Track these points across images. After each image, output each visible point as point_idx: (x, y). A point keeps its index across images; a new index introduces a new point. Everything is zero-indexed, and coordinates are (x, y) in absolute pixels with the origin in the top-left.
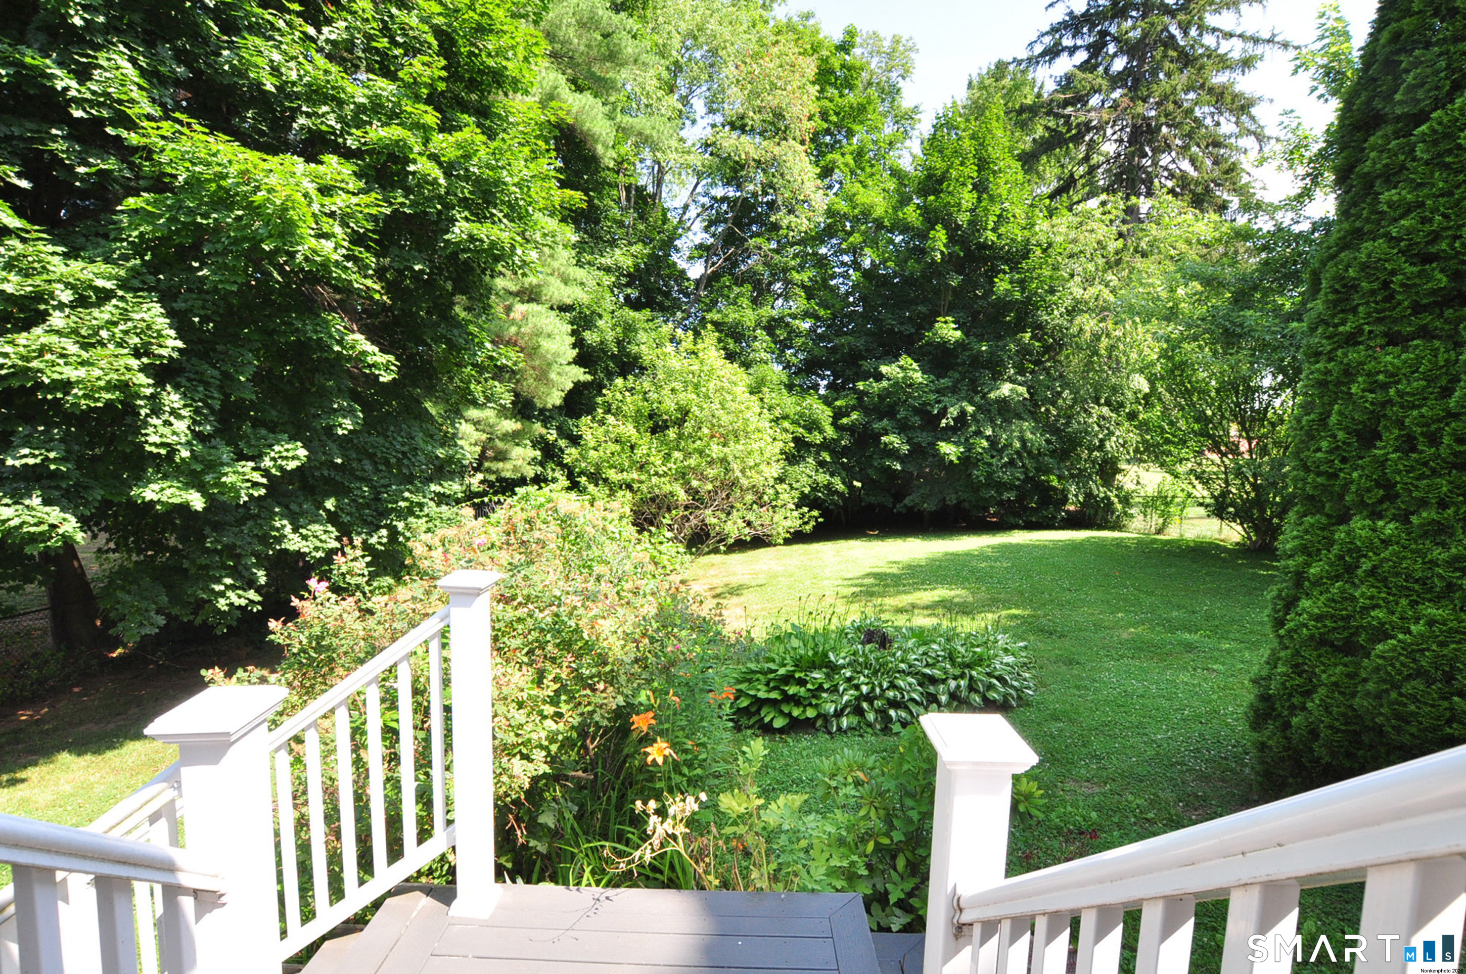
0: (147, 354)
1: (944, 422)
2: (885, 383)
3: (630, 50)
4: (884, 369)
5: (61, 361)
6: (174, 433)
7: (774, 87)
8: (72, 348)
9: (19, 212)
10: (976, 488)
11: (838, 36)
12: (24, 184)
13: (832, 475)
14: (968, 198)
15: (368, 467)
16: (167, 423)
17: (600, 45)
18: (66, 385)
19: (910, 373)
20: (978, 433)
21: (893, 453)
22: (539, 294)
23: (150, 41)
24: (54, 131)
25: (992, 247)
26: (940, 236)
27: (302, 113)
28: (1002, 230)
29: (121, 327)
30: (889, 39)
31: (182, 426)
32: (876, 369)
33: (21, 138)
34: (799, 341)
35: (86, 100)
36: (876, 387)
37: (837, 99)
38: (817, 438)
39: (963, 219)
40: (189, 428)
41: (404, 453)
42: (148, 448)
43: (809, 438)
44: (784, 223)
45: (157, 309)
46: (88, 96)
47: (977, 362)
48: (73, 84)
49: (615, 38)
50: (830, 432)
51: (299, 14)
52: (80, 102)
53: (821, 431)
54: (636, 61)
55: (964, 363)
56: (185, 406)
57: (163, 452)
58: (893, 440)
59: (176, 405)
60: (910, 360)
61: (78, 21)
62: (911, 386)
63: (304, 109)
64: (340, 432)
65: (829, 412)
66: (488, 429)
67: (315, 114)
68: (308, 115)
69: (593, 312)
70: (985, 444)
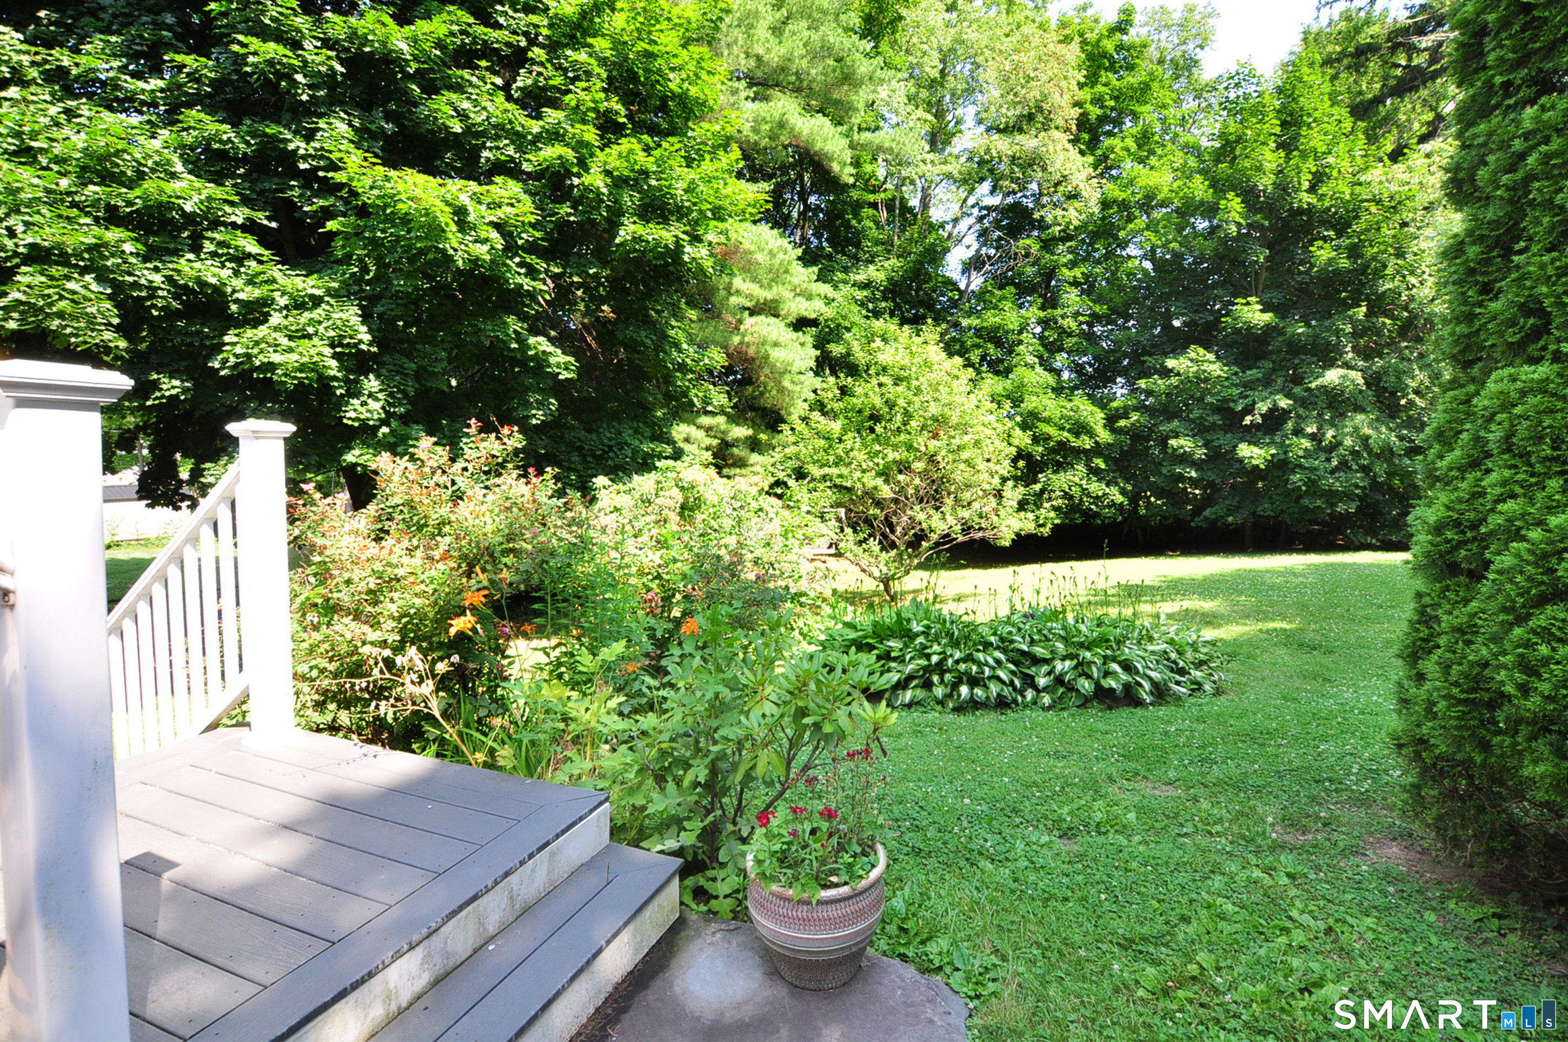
0: (341, 345)
1: (1248, 420)
2: (1174, 381)
3: (862, 69)
4: (1170, 363)
5: (271, 349)
6: (368, 411)
7: (1029, 79)
8: (284, 341)
9: (261, 243)
10: (1296, 495)
11: (1111, 17)
12: (274, 225)
13: (1108, 485)
14: (1270, 158)
15: (576, 458)
16: (364, 404)
17: (834, 71)
18: (272, 367)
19: (1205, 366)
20: (1298, 432)
21: (1184, 459)
22: (776, 308)
23: (365, 107)
24: (293, 183)
25: (1310, 210)
26: (1234, 206)
27: (485, 148)
28: (1323, 190)
29: (324, 325)
30: (1180, 8)
31: (375, 406)
32: (1162, 365)
33: (270, 191)
34: (1069, 342)
35: (310, 155)
36: (1160, 384)
37: (1114, 82)
38: (1086, 443)
39: (1266, 182)
40: (383, 408)
41: (610, 447)
42: (345, 421)
43: (1075, 443)
44: (1049, 219)
45: (356, 310)
46: (312, 152)
47: (1295, 347)
48: (303, 145)
49: (848, 61)
50: (1104, 436)
51: (487, 69)
52: (305, 158)
53: (1091, 434)
54: (871, 78)
55: (1280, 351)
56: (381, 391)
57: (356, 424)
58: (1183, 444)
59: (373, 390)
60: (1201, 351)
61: (304, 98)
62: (1206, 380)
63: (488, 144)
64: (534, 421)
65: (1100, 415)
66: (719, 435)
67: (498, 148)
68: (491, 149)
69: (839, 325)
70: (1306, 443)
